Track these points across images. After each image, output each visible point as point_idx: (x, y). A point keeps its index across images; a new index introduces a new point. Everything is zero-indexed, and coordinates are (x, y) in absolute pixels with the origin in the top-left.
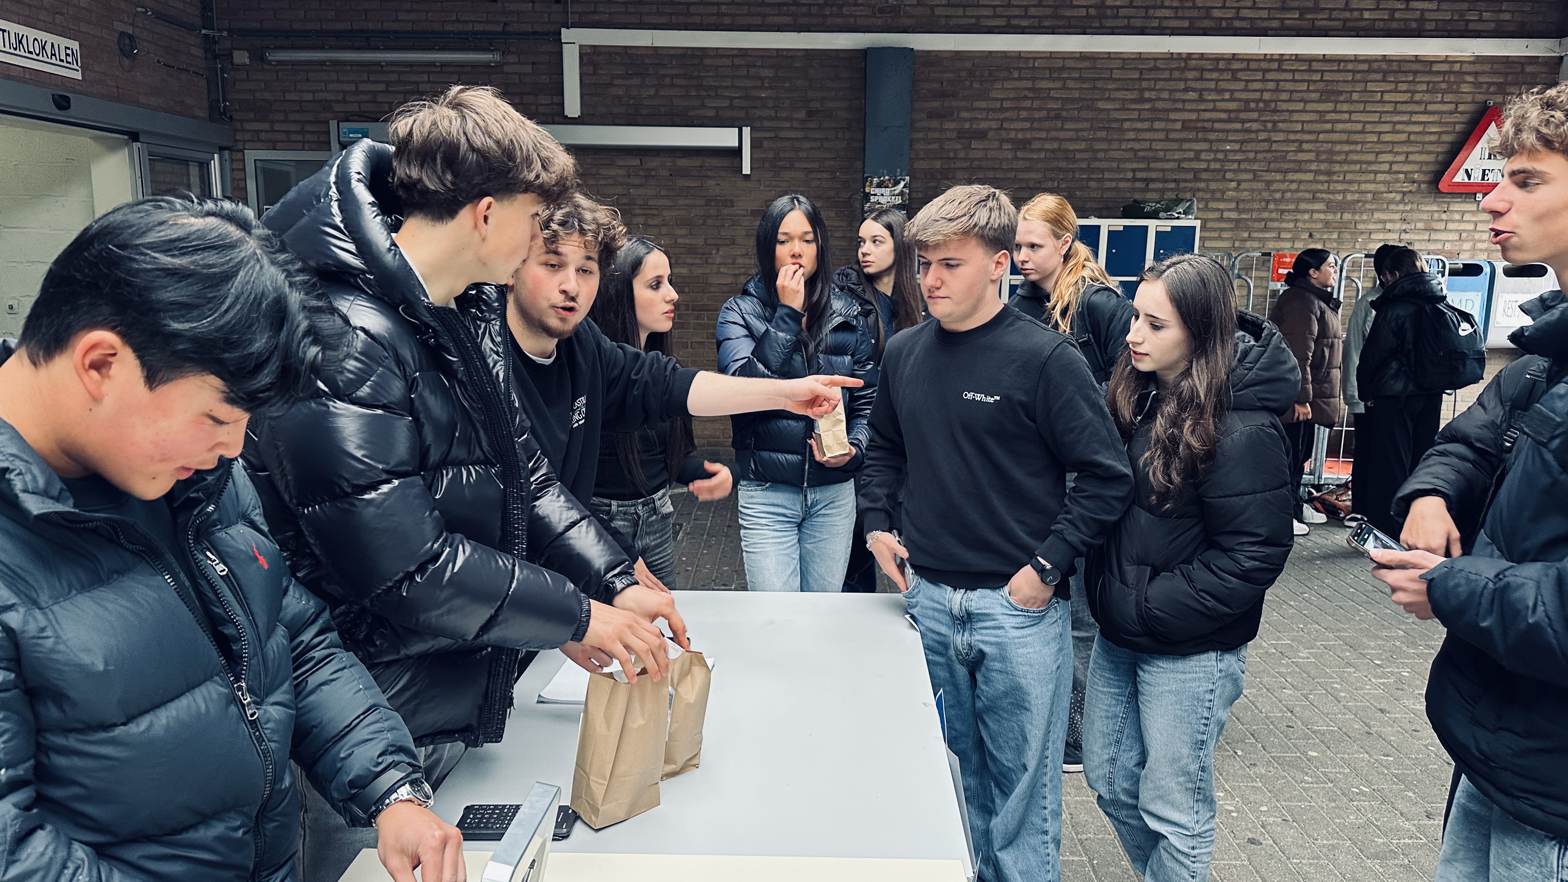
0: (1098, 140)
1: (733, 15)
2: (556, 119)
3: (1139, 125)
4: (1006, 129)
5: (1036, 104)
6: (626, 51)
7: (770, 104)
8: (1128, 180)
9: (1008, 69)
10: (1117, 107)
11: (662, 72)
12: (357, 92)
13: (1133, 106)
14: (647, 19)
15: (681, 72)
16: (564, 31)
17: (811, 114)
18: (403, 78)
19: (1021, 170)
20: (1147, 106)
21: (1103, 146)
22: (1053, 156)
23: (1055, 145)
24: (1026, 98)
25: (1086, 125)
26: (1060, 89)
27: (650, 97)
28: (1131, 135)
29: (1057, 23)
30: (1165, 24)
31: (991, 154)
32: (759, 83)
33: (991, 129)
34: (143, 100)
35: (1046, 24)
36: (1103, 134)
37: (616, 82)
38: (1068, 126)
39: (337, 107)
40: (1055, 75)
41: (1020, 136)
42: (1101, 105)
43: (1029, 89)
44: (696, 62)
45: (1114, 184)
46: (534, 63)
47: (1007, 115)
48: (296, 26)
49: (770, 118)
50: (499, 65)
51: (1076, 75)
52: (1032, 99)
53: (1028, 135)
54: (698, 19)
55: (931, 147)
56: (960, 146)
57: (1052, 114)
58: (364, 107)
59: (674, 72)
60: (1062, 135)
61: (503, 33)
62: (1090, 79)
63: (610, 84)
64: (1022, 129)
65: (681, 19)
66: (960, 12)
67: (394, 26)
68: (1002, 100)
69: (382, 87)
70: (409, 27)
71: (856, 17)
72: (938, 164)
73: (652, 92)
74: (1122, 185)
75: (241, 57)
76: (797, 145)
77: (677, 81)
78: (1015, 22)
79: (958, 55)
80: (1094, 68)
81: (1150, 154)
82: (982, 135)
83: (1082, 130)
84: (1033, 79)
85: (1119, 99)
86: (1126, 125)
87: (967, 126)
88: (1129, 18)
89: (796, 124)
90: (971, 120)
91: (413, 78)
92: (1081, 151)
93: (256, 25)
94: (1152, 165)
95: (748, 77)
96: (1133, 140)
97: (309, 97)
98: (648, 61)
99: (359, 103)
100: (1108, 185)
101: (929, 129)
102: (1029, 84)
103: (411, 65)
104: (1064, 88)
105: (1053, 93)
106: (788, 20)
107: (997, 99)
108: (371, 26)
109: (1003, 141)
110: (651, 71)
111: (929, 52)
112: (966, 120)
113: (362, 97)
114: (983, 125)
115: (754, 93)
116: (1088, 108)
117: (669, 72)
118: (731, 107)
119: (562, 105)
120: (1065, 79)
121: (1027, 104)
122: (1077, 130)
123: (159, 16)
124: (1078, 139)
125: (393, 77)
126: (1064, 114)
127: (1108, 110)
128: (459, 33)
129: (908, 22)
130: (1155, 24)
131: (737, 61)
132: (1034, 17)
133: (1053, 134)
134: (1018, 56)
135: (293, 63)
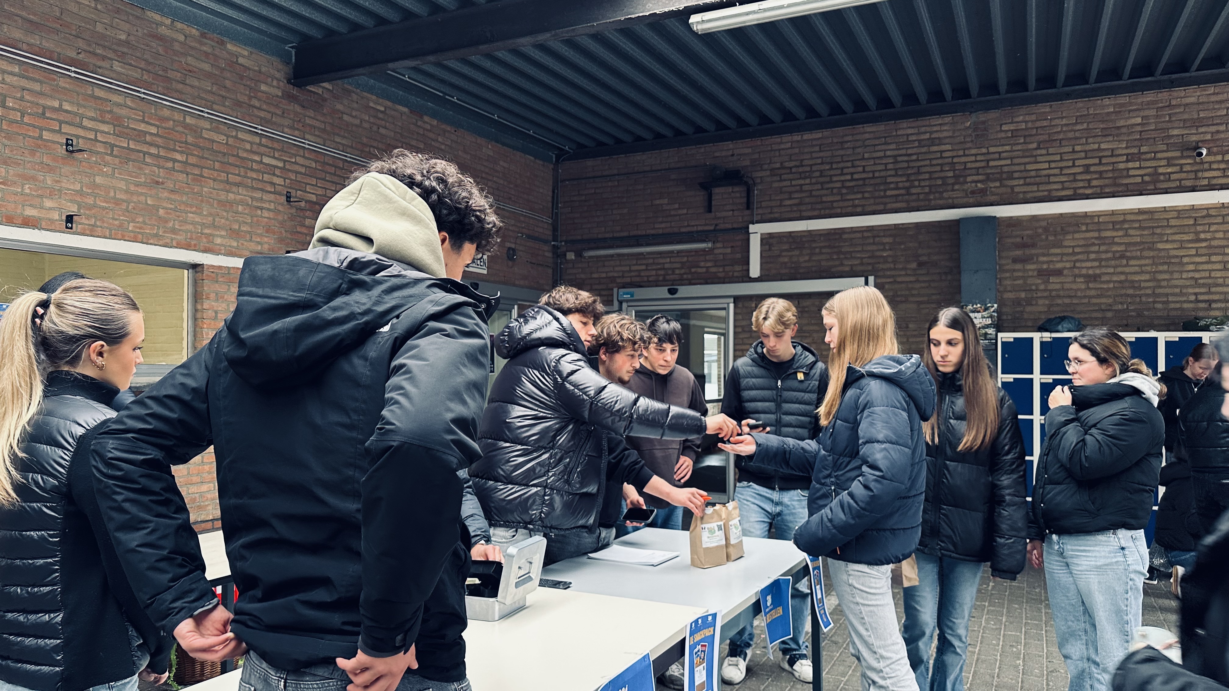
0: (1161, 272)
1: (863, 206)
2: (745, 279)
3: (1198, 259)
4: (1078, 268)
5: (1103, 248)
6: (790, 235)
7: (890, 260)
8: (1191, 302)
9: (1077, 225)
10: (1175, 246)
11: (814, 245)
12: (630, 271)
13: (1190, 245)
14: (805, 214)
15: (827, 244)
16: (751, 226)
17: (921, 265)
18: (656, 261)
19: (1094, 297)
20: (1204, 244)
21: (1166, 276)
22: (1121, 285)
23: (1123, 278)
24: (1093, 244)
25: (1147, 261)
26: (1123, 236)
27: (805, 261)
28: (1191, 267)
29: (1116, 189)
30: (1214, 182)
31: (1067, 286)
32: (882, 247)
33: (1065, 268)
34: (517, 282)
35: (1107, 190)
36: (1165, 267)
37: (784, 254)
38: (1132, 262)
39: (619, 280)
40: (1118, 227)
41: (1091, 272)
42: (1160, 246)
43: (1096, 238)
44: (837, 237)
45: (1178, 306)
46: (732, 247)
47: (1080, 257)
48: (600, 236)
49: (890, 269)
50: (711, 250)
51: (1137, 225)
52: (1099, 245)
53: (1098, 271)
54: (839, 211)
55: (1016, 282)
56: (1040, 281)
57: (1117, 255)
58: (634, 279)
59: (822, 244)
60: (1127, 270)
61: (714, 230)
62: (1150, 227)
63: (779, 256)
64: (1092, 267)
65: (827, 212)
66: (1035, 188)
67: (652, 232)
68: (1073, 247)
69: (644, 267)
70: (661, 231)
71: (953, 198)
72: (1023, 295)
73: (807, 258)
74: (1185, 306)
75: (571, 256)
76: (910, 286)
77: (824, 251)
78: (1081, 191)
79: (1034, 218)
80: (1151, 219)
81: (1210, 281)
82: (1059, 273)
83: (1145, 265)
84: (1099, 231)
85: (1178, 241)
86: (1185, 260)
87: (1045, 266)
88: (1180, 180)
89: (909, 272)
90: (1048, 262)
91: (661, 261)
92: (1145, 281)
93: (579, 237)
94: (1213, 290)
95: (874, 244)
96: (1193, 271)
97: (604, 275)
98: (804, 239)
99: (631, 277)
100: (1172, 306)
101: (1014, 270)
102: (1096, 234)
103: (660, 253)
104: (1126, 235)
105: (1116, 240)
106: (903, 205)
107: (1070, 247)
108: (640, 233)
109: (1075, 276)
110: (806, 245)
111: (1011, 217)
112: (1044, 263)
113: (633, 274)
114: (1059, 266)
115: (878, 254)
116: (1150, 249)
117: (818, 245)
118: (862, 264)
119: (748, 270)
120: (1127, 229)
121: (1096, 248)
122: (1140, 266)
123: (529, 237)
124: (1142, 272)
125: (651, 261)
126: (1128, 254)
127: (1168, 249)
128: (689, 232)
129: (993, 198)
130: (1205, 182)
131: (866, 234)
132: (1096, 187)
133: (1120, 270)
134: (1085, 215)
135: (597, 257)
